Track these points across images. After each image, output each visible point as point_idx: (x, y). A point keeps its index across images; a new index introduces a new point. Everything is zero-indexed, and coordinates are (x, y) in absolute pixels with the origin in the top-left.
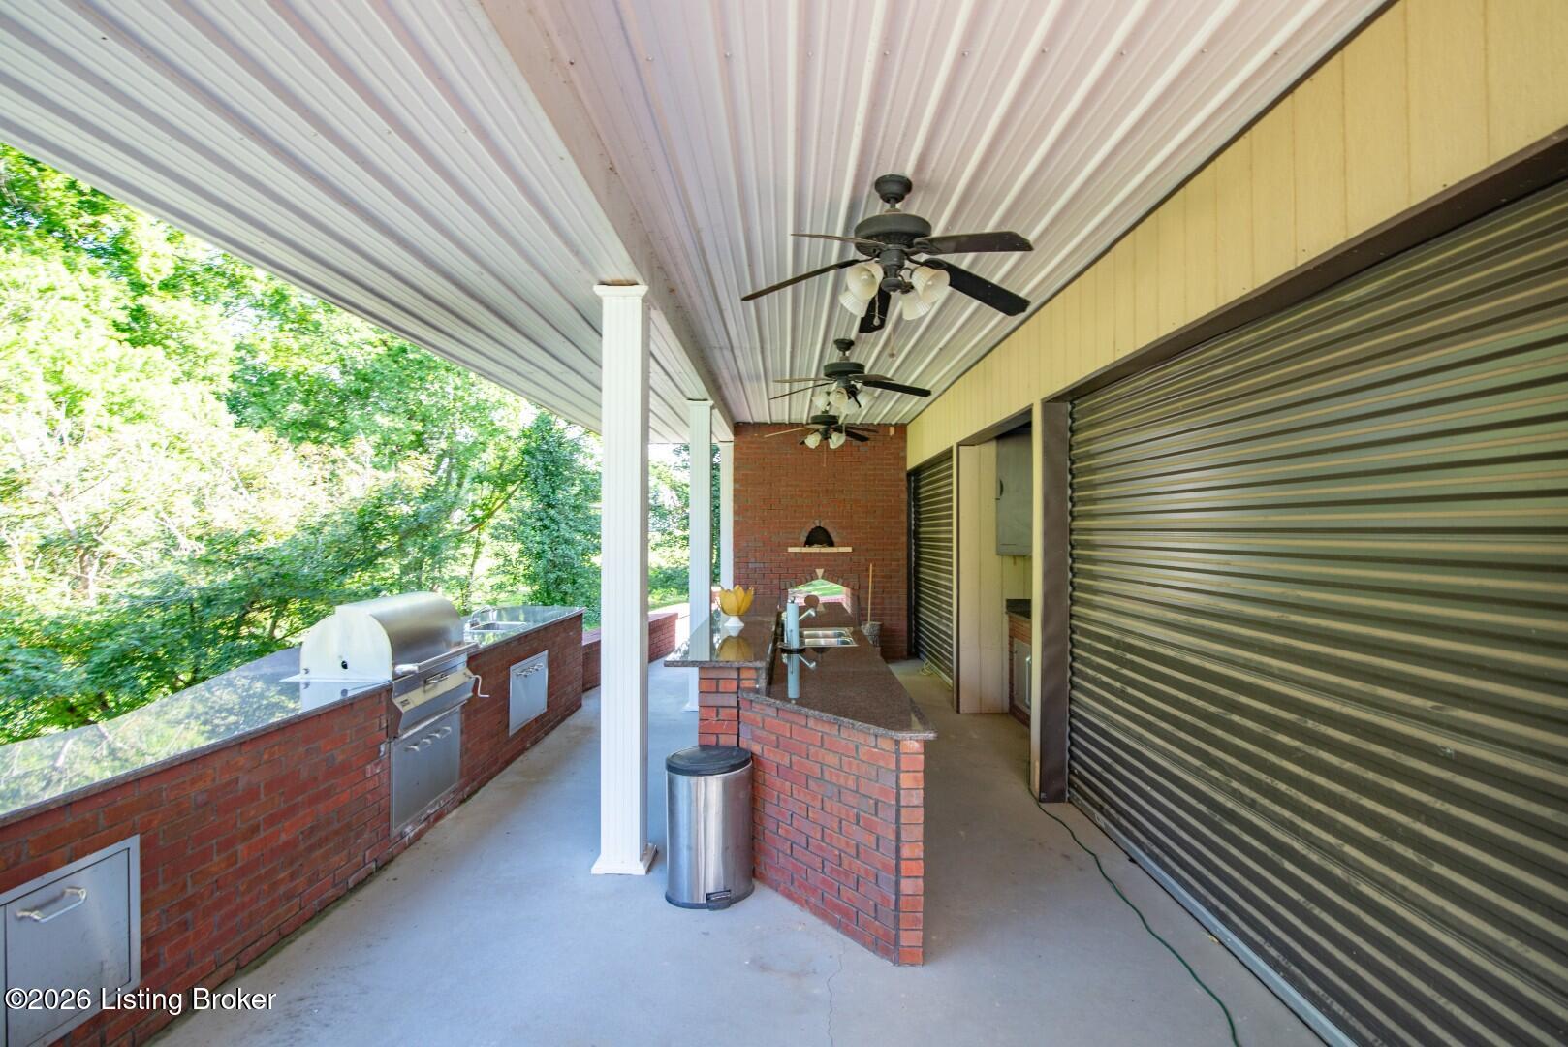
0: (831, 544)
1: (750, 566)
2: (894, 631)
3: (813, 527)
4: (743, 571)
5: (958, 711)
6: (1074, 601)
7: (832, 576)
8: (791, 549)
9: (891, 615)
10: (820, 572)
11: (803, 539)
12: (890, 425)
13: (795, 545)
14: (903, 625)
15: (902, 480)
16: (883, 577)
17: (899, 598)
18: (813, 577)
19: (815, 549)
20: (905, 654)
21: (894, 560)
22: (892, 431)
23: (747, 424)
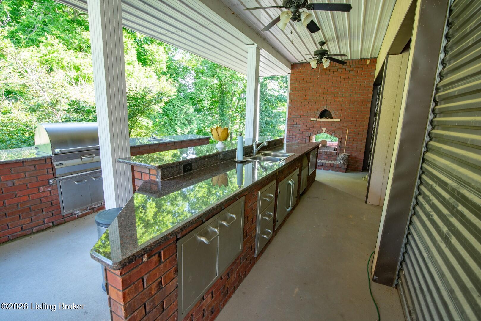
0: (331, 118)
1: (294, 126)
2: (357, 158)
3: (323, 109)
4: (291, 128)
5: (366, 202)
6: (428, 149)
7: (329, 132)
8: (312, 119)
9: (357, 151)
10: (324, 130)
11: (318, 115)
12: (368, 59)
13: (314, 118)
14: (362, 157)
15: (370, 87)
16: (355, 133)
17: (361, 144)
18: (321, 132)
19: (323, 119)
20: (361, 169)
21: (361, 126)
22: (368, 62)
23: (297, 64)
